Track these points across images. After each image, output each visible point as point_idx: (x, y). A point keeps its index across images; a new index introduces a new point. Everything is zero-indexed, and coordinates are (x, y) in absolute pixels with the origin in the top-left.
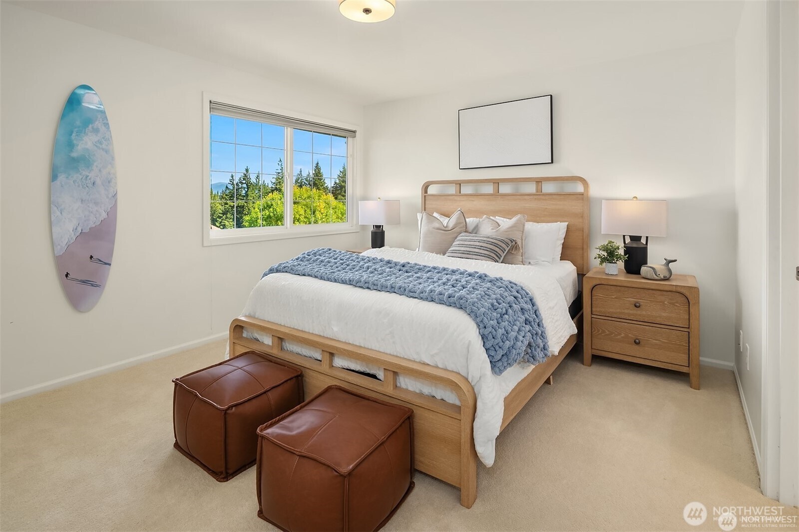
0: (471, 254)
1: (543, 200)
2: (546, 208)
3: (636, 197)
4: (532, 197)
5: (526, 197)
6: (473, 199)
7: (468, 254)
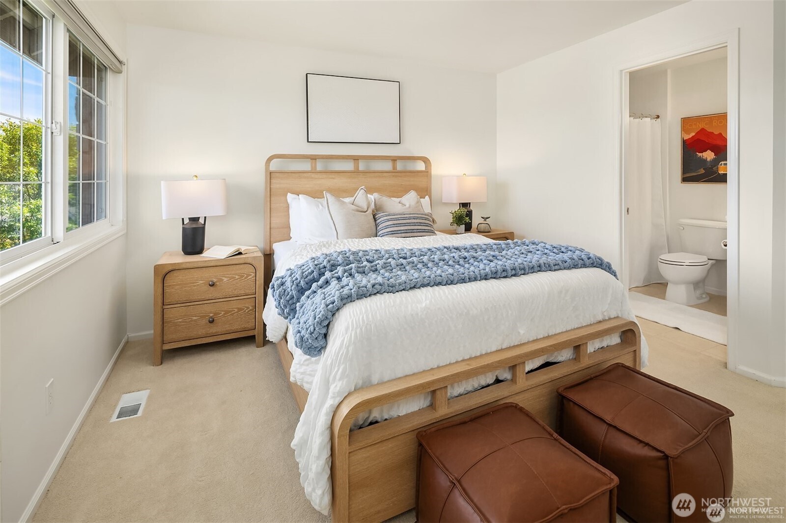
0: (415, 232)
1: (399, 176)
2: (402, 184)
3: (465, 174)
4: (390, 174)
5: (385, 174)
6: (333, 177)
7: (412, 232)
